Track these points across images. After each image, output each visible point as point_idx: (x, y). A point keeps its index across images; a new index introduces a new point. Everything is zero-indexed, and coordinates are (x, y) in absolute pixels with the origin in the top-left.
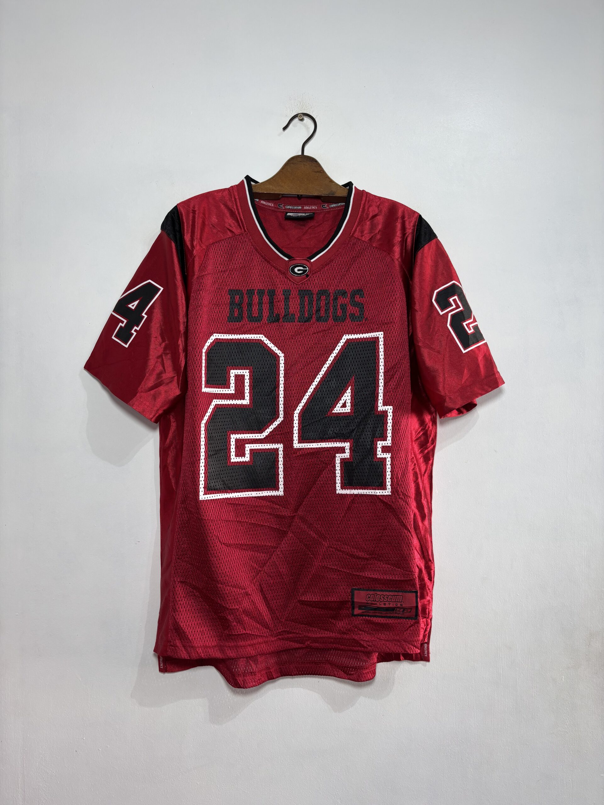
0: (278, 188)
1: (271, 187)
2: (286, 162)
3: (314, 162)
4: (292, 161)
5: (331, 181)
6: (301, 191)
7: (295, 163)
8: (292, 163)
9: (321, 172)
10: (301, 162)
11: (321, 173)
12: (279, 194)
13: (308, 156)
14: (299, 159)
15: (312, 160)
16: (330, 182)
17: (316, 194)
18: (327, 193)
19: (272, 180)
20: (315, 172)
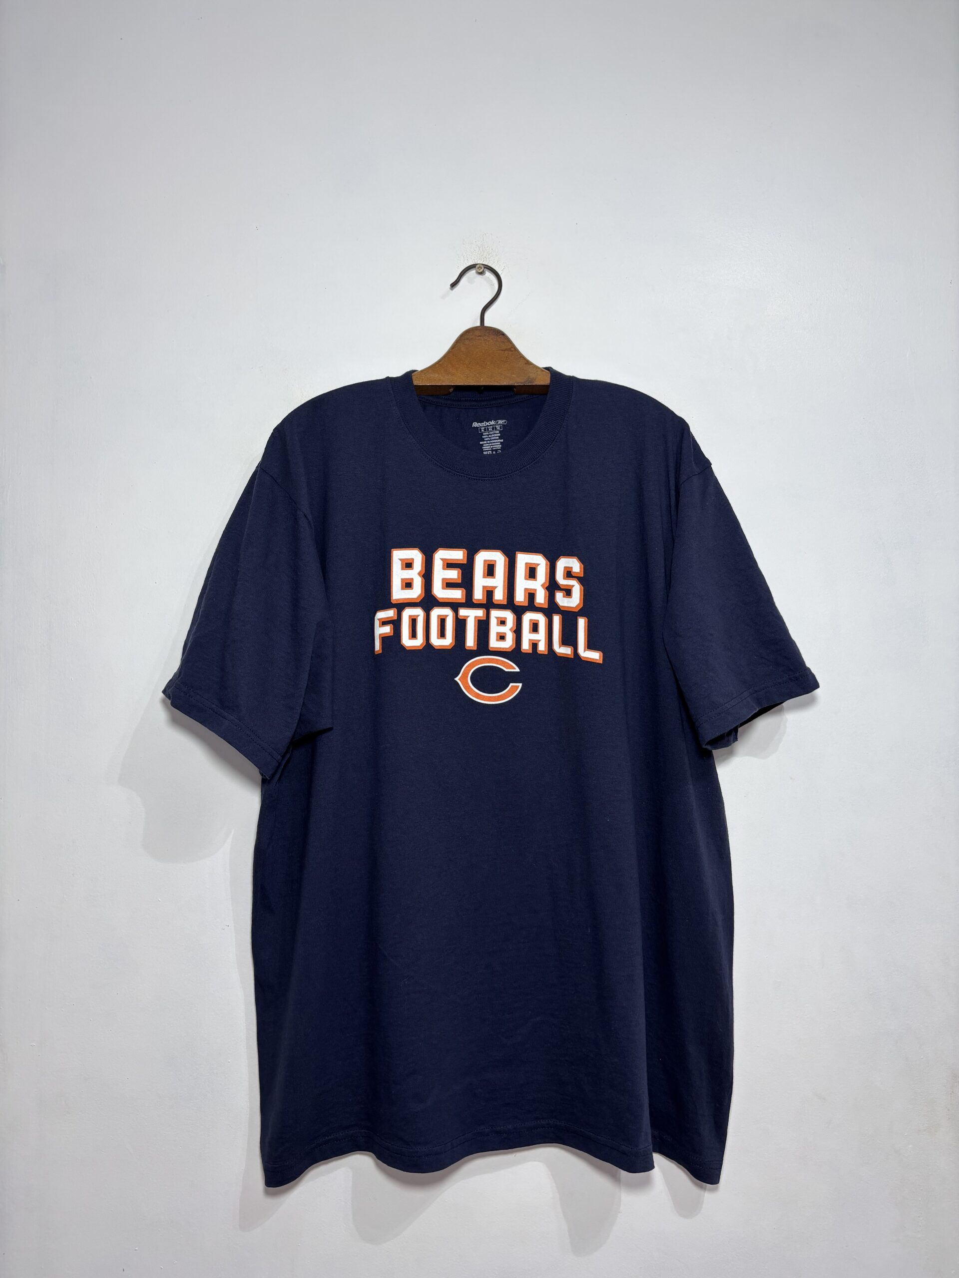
0: (447, 377)
1: (437, 375)
2: (458, 338)
3: (501, 336)
4: (467, 336)
5: (528, 363)
6: (482, 379)
7: (472, 339)
8: (468, 339)
9: (513, 349)
10: (480, 336)
11: (512, 351)
12: (450, 387)
13: (491, 327)
14: (477, 333)
15: (498, 334)
16: (526, 364)
17: (505, 383)
18: (523, 381)
19: (437, 366)
20: (502, 350)
